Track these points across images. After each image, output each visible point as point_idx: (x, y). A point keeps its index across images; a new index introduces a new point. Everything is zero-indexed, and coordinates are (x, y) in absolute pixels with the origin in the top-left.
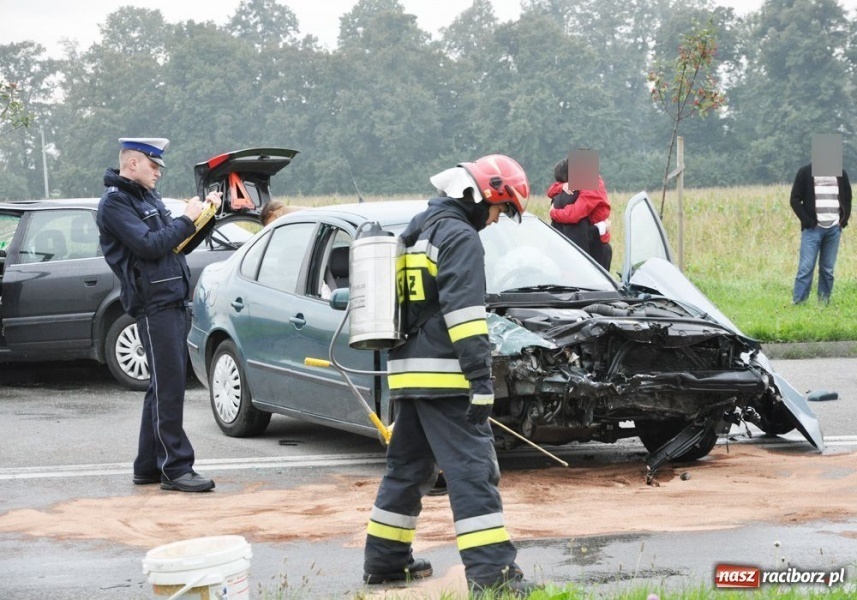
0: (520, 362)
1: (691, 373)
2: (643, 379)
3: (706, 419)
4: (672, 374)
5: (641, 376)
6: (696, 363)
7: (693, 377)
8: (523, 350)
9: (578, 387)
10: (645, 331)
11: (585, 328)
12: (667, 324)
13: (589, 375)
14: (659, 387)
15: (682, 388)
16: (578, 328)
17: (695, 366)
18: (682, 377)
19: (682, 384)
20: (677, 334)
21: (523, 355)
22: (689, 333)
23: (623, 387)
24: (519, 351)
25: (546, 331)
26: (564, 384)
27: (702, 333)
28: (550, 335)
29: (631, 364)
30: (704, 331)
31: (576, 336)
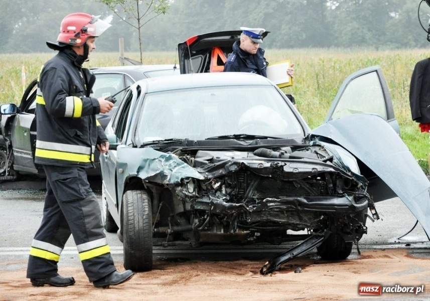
0: (180, 188)
1: (305, 198)
2: (271, 202)
3: (325, 230)
4: (291, 199)
5: (270, 199)
6: (309, 191)
7: (305, 201)
8: (182, 179)
9: (216, 206)
10: (266, 168)
11: (227, 165)
12: (283, 164)
13: (224, 198)
14: (284, 207)
15: (299, 208)
16: (223, 166)
17: (309, 193)
18: (298, 201)
19: (299, 205)
20: (291, 170)
21: (182, 183)
22: (300, 170)
23: (254, 207)
24: (179, 180)
25: (202, 167)
26: (208, 203)
27: (310, 170)
28: (205, 169)
29: (263, 191)
30: (313, 169)
31: (221, 171)
